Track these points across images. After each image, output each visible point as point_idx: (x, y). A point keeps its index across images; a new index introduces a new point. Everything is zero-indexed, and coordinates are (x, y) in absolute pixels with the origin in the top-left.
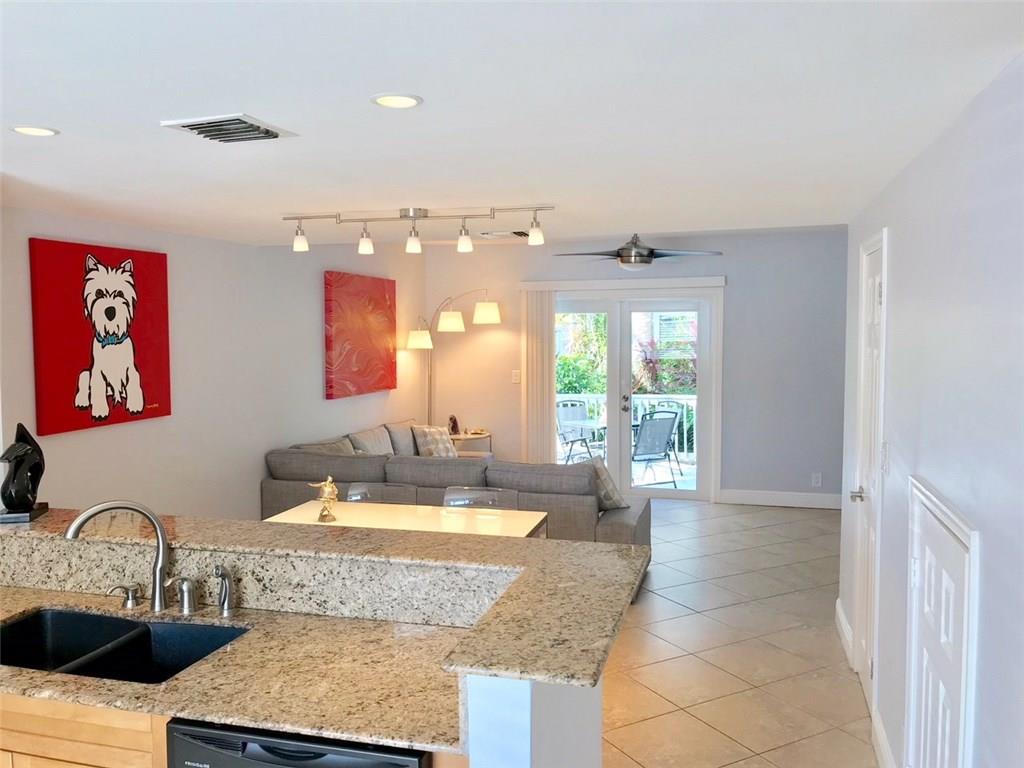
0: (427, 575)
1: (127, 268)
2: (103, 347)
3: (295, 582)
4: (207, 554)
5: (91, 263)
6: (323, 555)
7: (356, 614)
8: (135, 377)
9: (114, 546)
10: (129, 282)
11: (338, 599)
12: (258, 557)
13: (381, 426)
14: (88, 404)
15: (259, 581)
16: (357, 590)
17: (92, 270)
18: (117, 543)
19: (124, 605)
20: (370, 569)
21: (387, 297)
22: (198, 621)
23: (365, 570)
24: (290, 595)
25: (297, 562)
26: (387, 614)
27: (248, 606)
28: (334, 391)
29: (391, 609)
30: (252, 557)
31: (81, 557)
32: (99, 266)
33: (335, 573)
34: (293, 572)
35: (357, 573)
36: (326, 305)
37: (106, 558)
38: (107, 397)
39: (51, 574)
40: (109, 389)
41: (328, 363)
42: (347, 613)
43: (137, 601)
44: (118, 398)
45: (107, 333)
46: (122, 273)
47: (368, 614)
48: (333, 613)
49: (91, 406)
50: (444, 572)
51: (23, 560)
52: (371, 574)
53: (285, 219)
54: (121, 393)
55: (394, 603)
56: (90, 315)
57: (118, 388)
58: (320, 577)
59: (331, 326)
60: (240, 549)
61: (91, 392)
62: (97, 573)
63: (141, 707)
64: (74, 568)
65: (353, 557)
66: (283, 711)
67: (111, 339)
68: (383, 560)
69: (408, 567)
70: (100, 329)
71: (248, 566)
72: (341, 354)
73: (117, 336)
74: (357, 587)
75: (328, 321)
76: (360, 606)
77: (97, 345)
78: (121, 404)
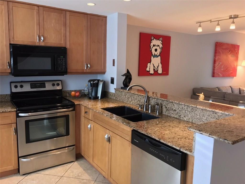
0: (207, 112)
1: (161, 40)
2: (154, 58)
3: (174, 109)
4: (156, 100)
5: (152, 38)
6: (180, 103)
7: (188, 120)
8: (160, 65)
9: (139, 96)
10: (161, 43)
11: (183, 115)
12: (166, 102)
13: (229, 86)
14: (149, 70)
15: (166, 108)
16: (188, 114)
17: (153, 40)
18: (139, 95)
19: (139, 108)
20: (192, 109)
21: (236, 50)
22: (151, 114)
23: (191, 109)
24: (172, 112)
25: (175, 104)
26: (195, 122)
27: (163, 114)
28: (215, 75)
29: (196, 121)
30: (165, 101)
31: (133, 97)
32: (154, 39)
33: (183, 109)
34: (174, 107)
35: (189, 109)
36: (215, 51)
37: (137, 98)
38: (154, 69)
39: (129, 100)
40: (154, 67)
41: (214, 67)
42: (185, 120)
43: (141, 108)
44: (156, 70)
45: (155, 55)
46: (160, 41)
47: (191, 121)
48: (182, 119)
49: (150, 71)
50: (212, 113)
51: (124, 96)
52: (192, 110)
53: (196, 23)
54: (157, 69)
55: (197, 119)
56: (151, 50)
57: (156, 67)
58: (180, 109)
59: (216, 57)
60: (162, 99)
61: (150, 68)
62: (136, 101)
63: (128, 125)
64: (132, 100)
65: (188, 104)
66: (154, 134)
67: (156, 56)
68: (195, 106)
69: (202, 110)
70: (153, 54)
71: (164, 103)
72: (218, 65)
73: (157, 55)
74: (188, 113)
75: (215, 56)
76: (189, 118)
77: (152, 57)
78: (157, 71)
